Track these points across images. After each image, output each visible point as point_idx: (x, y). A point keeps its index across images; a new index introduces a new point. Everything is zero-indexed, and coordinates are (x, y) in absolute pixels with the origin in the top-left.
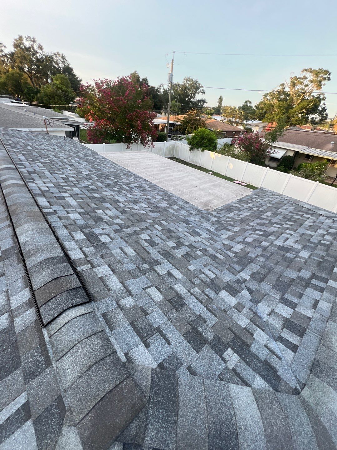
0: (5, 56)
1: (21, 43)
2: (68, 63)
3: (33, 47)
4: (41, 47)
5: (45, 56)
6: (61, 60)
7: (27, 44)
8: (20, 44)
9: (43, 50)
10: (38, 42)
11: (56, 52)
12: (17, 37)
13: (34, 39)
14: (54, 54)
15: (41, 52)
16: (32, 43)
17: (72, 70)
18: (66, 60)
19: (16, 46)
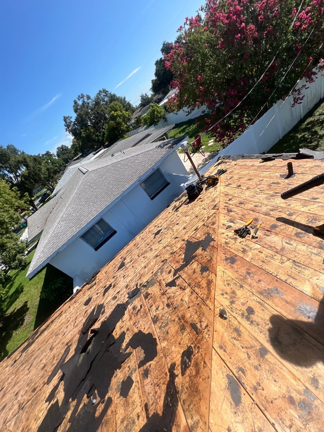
0: (75, 124)
1: (78, 105)
2: (110, 92)
3: (84, 101)
4: (89, 98)
5: (95, 101)
6: (104, 96)
7: (80, 103)
8: (77, 107)
9: (91, 98)
10: (85, 96)
11: (98, 92)
12: (73, 104)
13: (82, 95)
14: (98, 94)
15: (91, 100)
16: (82, 99)
17: (114, 95)
18: (107, 91)
19: (76, 111)
